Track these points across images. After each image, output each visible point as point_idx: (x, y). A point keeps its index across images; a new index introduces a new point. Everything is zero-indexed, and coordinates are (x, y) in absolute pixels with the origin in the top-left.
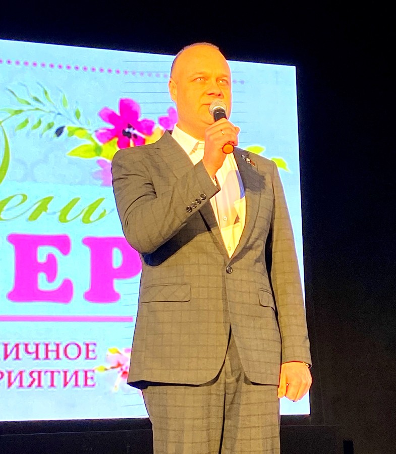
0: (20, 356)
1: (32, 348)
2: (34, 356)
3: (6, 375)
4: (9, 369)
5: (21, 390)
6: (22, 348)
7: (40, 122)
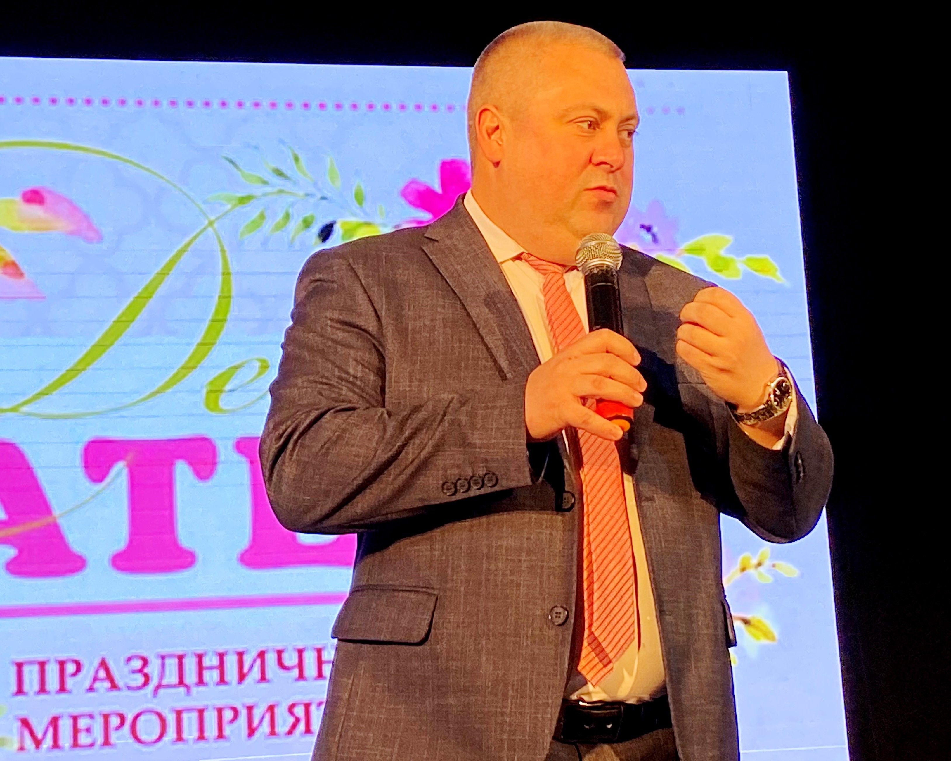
0: (269, 675)
1: (291, 659)
2: (295, 672)
3: (243, 713)
4: (249, 702)
5: (274, 740)
6: (271, 658)
7: (287, 217)
